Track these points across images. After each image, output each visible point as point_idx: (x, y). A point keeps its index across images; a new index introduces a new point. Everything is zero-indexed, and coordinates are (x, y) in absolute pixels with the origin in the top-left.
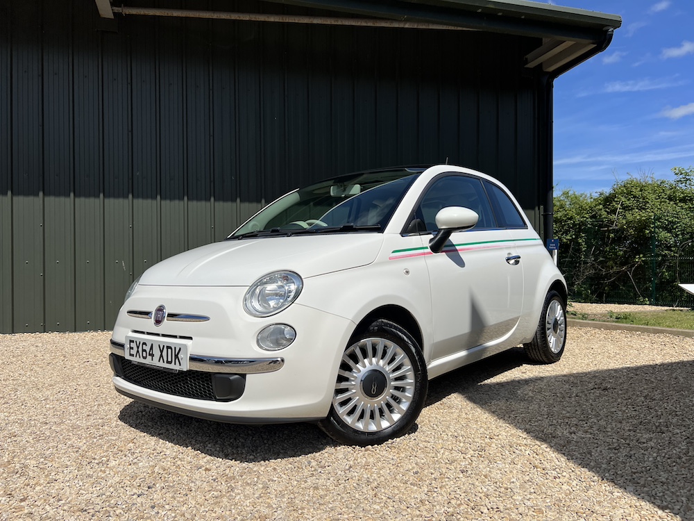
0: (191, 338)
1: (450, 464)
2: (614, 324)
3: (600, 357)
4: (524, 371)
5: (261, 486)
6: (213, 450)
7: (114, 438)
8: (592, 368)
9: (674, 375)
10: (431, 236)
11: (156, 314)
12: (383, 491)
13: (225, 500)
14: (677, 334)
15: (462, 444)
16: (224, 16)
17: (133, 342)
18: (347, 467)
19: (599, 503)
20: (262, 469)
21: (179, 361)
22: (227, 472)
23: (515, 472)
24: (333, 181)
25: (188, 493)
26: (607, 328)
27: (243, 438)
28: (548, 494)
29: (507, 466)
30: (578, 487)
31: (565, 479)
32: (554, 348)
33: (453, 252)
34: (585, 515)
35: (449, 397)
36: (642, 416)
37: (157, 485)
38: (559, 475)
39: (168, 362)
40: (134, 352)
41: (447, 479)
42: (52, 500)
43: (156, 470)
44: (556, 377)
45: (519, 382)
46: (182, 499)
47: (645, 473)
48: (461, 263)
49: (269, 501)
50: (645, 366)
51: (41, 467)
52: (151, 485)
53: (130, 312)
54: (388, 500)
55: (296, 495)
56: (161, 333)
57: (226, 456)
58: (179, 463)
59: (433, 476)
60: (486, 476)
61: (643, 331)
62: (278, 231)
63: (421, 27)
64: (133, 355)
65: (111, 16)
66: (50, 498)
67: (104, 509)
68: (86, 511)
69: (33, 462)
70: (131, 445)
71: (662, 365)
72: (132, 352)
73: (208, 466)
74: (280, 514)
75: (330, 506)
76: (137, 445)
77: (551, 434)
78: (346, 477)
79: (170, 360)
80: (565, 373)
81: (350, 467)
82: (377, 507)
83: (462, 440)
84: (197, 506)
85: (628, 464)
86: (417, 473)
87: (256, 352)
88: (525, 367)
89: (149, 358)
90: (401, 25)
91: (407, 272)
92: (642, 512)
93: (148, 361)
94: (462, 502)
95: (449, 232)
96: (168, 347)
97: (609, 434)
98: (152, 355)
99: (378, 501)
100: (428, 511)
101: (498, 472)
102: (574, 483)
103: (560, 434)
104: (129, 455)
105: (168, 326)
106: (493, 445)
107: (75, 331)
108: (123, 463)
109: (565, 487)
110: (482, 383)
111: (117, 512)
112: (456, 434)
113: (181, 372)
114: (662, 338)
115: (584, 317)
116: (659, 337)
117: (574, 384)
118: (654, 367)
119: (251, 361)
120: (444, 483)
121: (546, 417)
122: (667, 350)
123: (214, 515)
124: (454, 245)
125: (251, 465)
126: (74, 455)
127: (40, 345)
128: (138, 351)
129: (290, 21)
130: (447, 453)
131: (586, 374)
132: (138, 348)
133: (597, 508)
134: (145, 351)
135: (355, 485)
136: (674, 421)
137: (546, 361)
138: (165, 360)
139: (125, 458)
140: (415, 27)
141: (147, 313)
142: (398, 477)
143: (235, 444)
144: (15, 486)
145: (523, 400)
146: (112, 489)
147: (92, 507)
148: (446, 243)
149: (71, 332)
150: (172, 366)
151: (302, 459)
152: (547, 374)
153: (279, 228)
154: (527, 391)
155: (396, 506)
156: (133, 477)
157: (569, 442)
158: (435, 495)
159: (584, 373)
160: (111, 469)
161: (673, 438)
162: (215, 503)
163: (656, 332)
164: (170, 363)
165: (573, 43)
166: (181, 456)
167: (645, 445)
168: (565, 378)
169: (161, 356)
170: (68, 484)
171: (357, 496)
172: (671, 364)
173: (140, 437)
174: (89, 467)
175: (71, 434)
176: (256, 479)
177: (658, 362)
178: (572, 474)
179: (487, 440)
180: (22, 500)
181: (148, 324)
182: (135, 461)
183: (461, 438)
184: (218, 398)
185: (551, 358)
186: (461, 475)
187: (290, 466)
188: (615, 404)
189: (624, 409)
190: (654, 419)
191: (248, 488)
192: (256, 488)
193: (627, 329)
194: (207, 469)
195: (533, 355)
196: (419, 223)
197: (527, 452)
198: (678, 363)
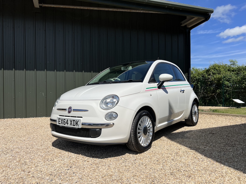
0: (82, 117)
1: (168, 158)
2: (212, 113)
3: (210, 124)
4: (185, 128)
5: (107, 166)
6: (88, 155)
7: (53, 152)
8: (207, 127)
9: (234, 129)
10: (158, 83)
11: (69, 109)
12: (148, 166)
13: (97, 170)
14: (234, 116)
15: (170, 152)
17: (60, 119)
18: (134, 160)
19: (217, 168)
20: (106, 161)
21: (78, 125)
22: (95, 162)
23: (189, 160)
24: (122, 65)
25: (84, 168)
26: (210, 114)
27: (97, 151)
28: (201, 166)
29: (186, 158)
30: (210, 164)
31: (205, 161)
32: (195, 121)
33: (164, 89)
34: (213, 172)
35: (163, 137)
36: (226, 142)
37: (73, 167)
38: (203, 160)
39: (73, 125)
40: (60, 122)
41: (168, 162)
42: (39, 172)
43: (71, 161)
44: (196, 130)
45: (184, 132)
46: (82, 171)
47: (230, 159)
48: (167, 92)
49: (111, 170)
50: (225, 126)
51: (31, 162)
52: (71, 166)
53: (58, 109)
54: (151, 169)
55: (120, 168)
56: (70, 116)
57: (93, 157)
58: (78, 159)
59: (163, 162)
60: (180, 161)
61: (222, 115)
62: (106, 82)
63: (146, 12)
64: (60, 124)
65: (38, 7)
66: (38, 171)
67: (58, 174)
68: (52, 175)
69: (28, 161)
70: (59, 154)
71: (230, 126)
73: (88, 160)
74: (116, 174)
75: (132, 171)
76: (62, 154)
77: (198, 148)
78: (135, 163)
80: (199, 129)
81: (135, 160)
82: (147, 171)
83: (170, 151)
84: (88, 172)
85: (224, 156)
86: (157, 161)
87: (105, 121)
88: (185, 127)
89: (66, 124)
90: (140, 11)
91: (151, 95)
92: (231, 170)
94: (174, 169)
95: (163, 82)
96: (74, 120)
97: (217, 147)
98: (68, 123)
99: (147, 169)
100: (164, 172)
101: (184, 160)
102: (208, 162)
103: (201, 148)
104: (60, 157)
105: (73, 113)
106: (180, 152)
107: (26, 118)
108: (59, 160)
109: (206, 164)
110: (172, 133)
111: (63, 175)
112: (167, 149)
113: (78, 129)
114: (229, 117)
115: (202, 110)
116: (227, 117)
117: (203, 133)
118: (228, 126)
119: (102, 125)
120: (167, 164)
121: (196, 143)
122: (231, 121)
123: (95, 175)
124: (164, 86)
125: (102, 160)
126: (41, 158)
127: (15, 122)
128: (62, 122)
130: (166, 155)
131: (206, 129)
133: (217, 169)
134: (65, 122)
135: (138, 165)
136: (237, 143)
137: (192, 125)
139: (59, 158)
141: (65, 109)
142: (152, 162)
143: (95, 153)
144: (25, 168)
145: (187, 138)
146: (58, 168)
147: (54, 174)
148: (162, 86)
150: (75, 127)
151: (119, 157)
152: (193, 129)
154: (188, 135)
155: (153, 171)
156: (64, 164)
157: (205, 150)
158: (165, 167)
159: (205, 129)
160: (55, 162)
161: (237, 149)
162: (94, 171)
163: (226, 115)
165: (197, 18)
166: (78, 157)
167: (229, 151)
168: (199, 131)
169: (71, 123)
170: (43, 167)
171: (140, 168)
172: (233, 126)
173: (62, 152)
174: (48, 162)
175: (38, 151)
176: (105, 164)
177: (229, 125)
178: (207, 160)
179: (178, 150)
180: (29, 172)
181: (66, 113)
182: (63, 159)
183: (169, 150)
184: (92, 137)
185: (194, 124)
186: (172, 161)
187: (115, 160)
188: (217, 138)
189: (220, 140)
190: (231, 143)
191: (103, 167)
192: (106, 167)
193: (217, 114)
194: (88, 161)
195: (188, 123)
196: (153, 80)
197: (192, 154)
198: (235, 125)
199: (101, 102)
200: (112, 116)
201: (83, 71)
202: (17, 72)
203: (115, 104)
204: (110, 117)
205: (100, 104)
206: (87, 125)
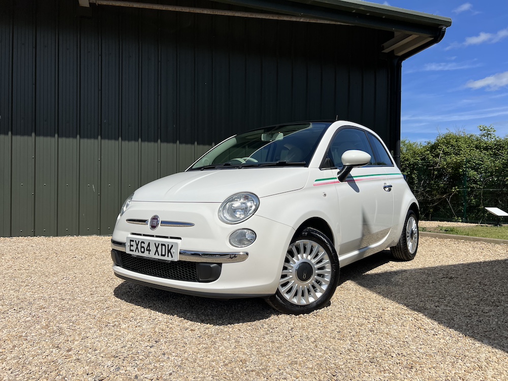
0: (180, 238)
1: (361, 326)
2: (445, 234)
3: (441, 257)
4: (391, 265)
5: (234, 341)
6: (192, 317)
7: (118, 309)
8: (437, 264)
9: (494, 269)
10: (338, 170)
11: (152, 222)
12: (320, 344)
13: (213, 350)
14: (490, 242)
15: (364, 314)
16: (171, 8)
17: (133, 241)
18: (290, 329)
19: (468, 350)
20: (231, 329)
21: (171, 254)
22: (207, 331)
23: (406, 331)
24: (263, 130)
25: (185, 345)
26: (440, 237)
27: (210, 309)
28: (432, 345)
29: (400, 328)
30: (450, 341)
31: (441, 336)
32: (411, 251)
33: (352, 182)
34: (460, 358)
35: (346, 282)
36: (481, 295)
37: (162, 340)
38: (437, 333)
39: (162, 255)
40: (134, 248)
41: (362, 336)
42: (90, 351)
43: (157, 329)
44: (415, 270)
45: (390, 273)
46: (182, 349)
47: (493, 332)
48: (357, 189)
49: (243, 350)
50: (474, 263)
51: (73, 328)
52: (157, 340)
53: (129, 220)
54: (326, 349)
55: (261, 346)
56: (155, 234)
57: (202, 321)
58: (171, 326)
59: (351, 334)
60: (387, 334)
61: (466, 239)
62: (229, 165)
63: (312, 21)
64: (133, 251)
65: (88, 5)
66: (89, 349)
67: (130, 356)
68: (117, 357)
69: (65, 325)
70: (131, 314)
71: (485, 262)
72: (132, 248)
73: (192, 328)
74: (254, 359)
75: (287, 353)
76: (136, 314)
77: (423, 307)
78: (291, 335)
79: (164, 253)
80: (420, 267)
81: (292, 329)
82: (320, 354)
83: (364, 311)
84: (195, 354)
85: (480, 326)
86: (339, 332)
87: (229, 248)
88: (391, 263)
89: (146, 252)
90: (298, 20)
91: (325, 195)
92: (498, 356)
93: (146, 255)
94: (377, 350)
95: (350, 167)
96: (162, 245)
97: (462, 307)
98: (149, 250)
99: (319, 350)
100: (357, 356)
101: (395, 331)
102: (448, 338)
103: (429, 308)
104: (133, 320)
105: (161, 230)
106: (386, 314)
107: (57, 236)
108: (131, 326)
109: (442, 341)
110: (365, 274)
111: (141, 357)
112: (358, 307)
113: (172, 262)
114: (479, 245)
115: (424, 229)
116: (477, 243)
117: (429, 275)
118: (480, 263)
119: (222, 255)
120: (360, 339)
121: (416, 296)
122: (485, 252)
123: (208, 359)
124: (352, 177)
125: (222, 327)
126: (93, 321)
127: (34, 245)
128: (137, 248)
129: (218, 14)
130: (356, 319)
131: (435, 268)
132: (137, 245)
133: (467, 353)
134: (143, 247)
135: (299, 340)
136: (503, 298)
137: (406, 259)
138: (160, 254)
139: (131, 323)
140: (308, 21)
141: (144, 221)
142: (327, 335)
143: (205, 313)
144: (59, 342)
145: (396, 285)
146: (130, 343)
147: (121, 354)
148: (348, 175)
149: (54, 236)
150: (165, 258)
151: (257, 323)
152: (408, 268)
153: (230, 163)
154: (397, 278)
155: (333, 353)
156: (142, 335)
157: (437, 312)
158: (357, 346)
159: (434, 267)
160: (124, 329)
161: (505, 310)
162: (207, 352)
163: (475, 240)
164: (164, 255)
165: (417, 36)
166: (171, 321)
167: (488, 314)
168: (422, 271)
169: (157, 251)
170: (97, 340)
171: (303, 347)
172: (491, 262)
173: (137, 309)
174: (107, 329)
175: (85, 307)
176: (228, 337)
177: (482, 260)
178: (445, 332)
179: (381, 311)
180: (69, 351)
181: (146, 228)
182: (139, 324)
183: (362, 310)
184: (200, 280)
185: (408, 257)
186: (371, 334)
187: (249, 328)
188: (461, 288)
189: (467, 291)
190: (489, 298)
191: (225, 342)
192: (230, 342)
193: (455, 238)
194: (192, 330)
195: (397, 254)
196: (329, 162)
197: (410, 319)
198: (495, 261)
199: (221, 206)
200: (243, 237)
201: (178, 142)
202: (41, 140)
203: (251, 212)
204: (239, 238)
205: (219, 211)
206: (188, 255)
